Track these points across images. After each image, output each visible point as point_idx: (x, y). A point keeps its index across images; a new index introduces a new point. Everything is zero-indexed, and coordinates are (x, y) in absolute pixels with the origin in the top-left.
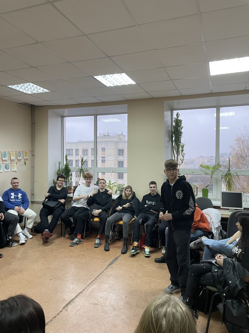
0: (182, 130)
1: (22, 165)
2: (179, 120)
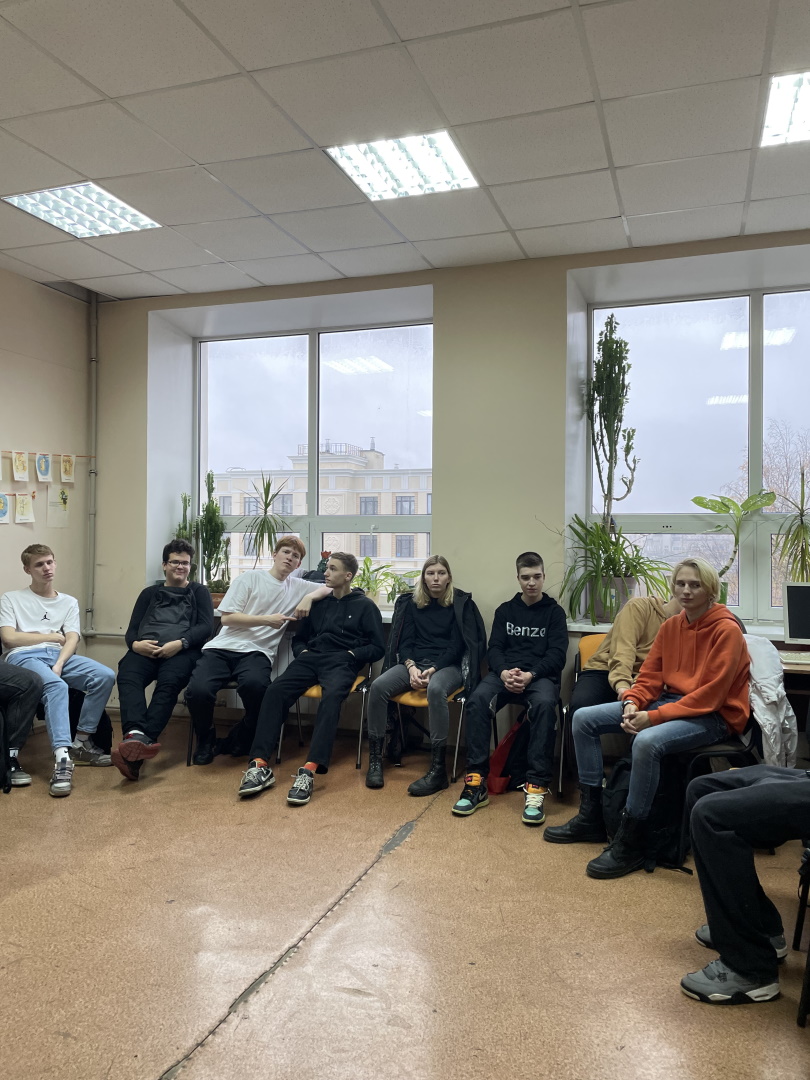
0: (626, 376)
1: (54, 504)
2: (617, 342)
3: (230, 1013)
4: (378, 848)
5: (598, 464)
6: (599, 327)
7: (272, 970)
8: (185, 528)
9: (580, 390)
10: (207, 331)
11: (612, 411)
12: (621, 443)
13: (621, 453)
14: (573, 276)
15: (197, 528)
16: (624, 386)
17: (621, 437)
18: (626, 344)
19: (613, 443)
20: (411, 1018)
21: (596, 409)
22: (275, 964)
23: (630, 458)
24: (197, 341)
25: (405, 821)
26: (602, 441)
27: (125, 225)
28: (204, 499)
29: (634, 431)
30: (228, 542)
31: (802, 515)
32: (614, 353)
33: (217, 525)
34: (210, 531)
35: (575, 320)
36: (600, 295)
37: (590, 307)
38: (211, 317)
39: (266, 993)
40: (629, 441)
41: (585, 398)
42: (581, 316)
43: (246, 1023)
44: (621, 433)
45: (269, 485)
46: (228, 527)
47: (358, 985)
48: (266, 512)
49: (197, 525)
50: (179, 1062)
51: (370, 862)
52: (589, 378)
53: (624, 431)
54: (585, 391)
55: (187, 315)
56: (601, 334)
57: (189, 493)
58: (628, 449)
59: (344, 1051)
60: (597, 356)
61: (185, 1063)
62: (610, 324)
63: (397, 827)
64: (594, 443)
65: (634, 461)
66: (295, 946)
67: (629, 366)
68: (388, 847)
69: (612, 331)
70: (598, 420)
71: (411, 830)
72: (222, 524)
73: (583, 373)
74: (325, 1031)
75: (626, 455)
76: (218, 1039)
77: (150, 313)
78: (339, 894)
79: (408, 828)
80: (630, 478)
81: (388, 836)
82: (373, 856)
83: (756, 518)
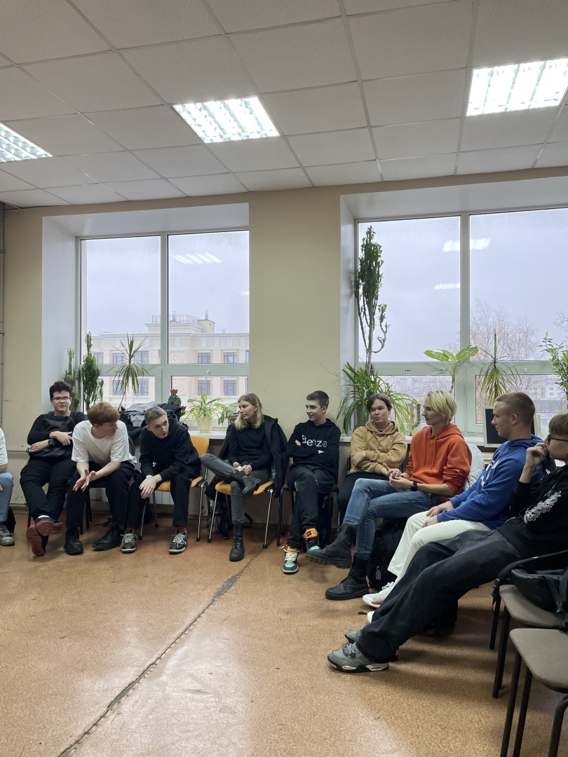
0: (380, 269)
2: (374, 245)
3: (107, 711)
4: (212, 594)
5: (362, 328)
6: (362, 235)
7: (137, 680)
8: (70, 373)
9: (350, 277)
10: (86, 232)
11: (371, 293)
12: (377, 314)
13: (377, 321)
14: (345, 200)
15: (79, 374)
16: (379, 276)
17: (377, 311)
18: (380, 247)
19: (372, 314)
20: (236, 707)
21: (361, 290)
22: (140, 676)
23: (383, 324)
24: (79, 239)
25: (231, 575)
26: (365, 313)
27: (25, 154)
28: (84, 352)
29: (386, 306)
30: (102, 383)
31: (495, 362)
32: (372, 253)
33: (94, 371)
34: (90, 375)
35: (346, 229)
36: (363, 213)
37: (356, 221)
38: (88, 222)
39: (134, 696)
40: (382, 312)
41: (353, 283)
42: (350, 227)
43: (119, 717)
44: (377, 307)
45: (132, 343)
46: (102, 373)
47: (199, 687)
48: (130, 362)
49: (80, 371)
50: (72, 746)
51: (206, 604)
52: (356, 270)
53: (380, 306)
54: (353, 279)
55: (72, 220)
56: (363, 240)
57: (73, 348)
58: (382, 318)
59: (189, 731)
60: (361, 255)
61: (77, 746)
62: (369, 232)
63: (226, 580)
64: (360, 314)
65: (386, 326)
66: (154, 663)
67: (382, 262)
68: (219, 594)
69: (371, 238)
70: (362, 298)
71: (235, 581)
72: (98, 370)
73: (351, 266)
74: (176, 719)
75: (381, 322)
76: (100, 729)
77: (44, 218)
78: (184, 627)
79: (233, 580)
80: (383, 337)
81: (219, 586)
82: (208, 600)
83: (465, 364)
